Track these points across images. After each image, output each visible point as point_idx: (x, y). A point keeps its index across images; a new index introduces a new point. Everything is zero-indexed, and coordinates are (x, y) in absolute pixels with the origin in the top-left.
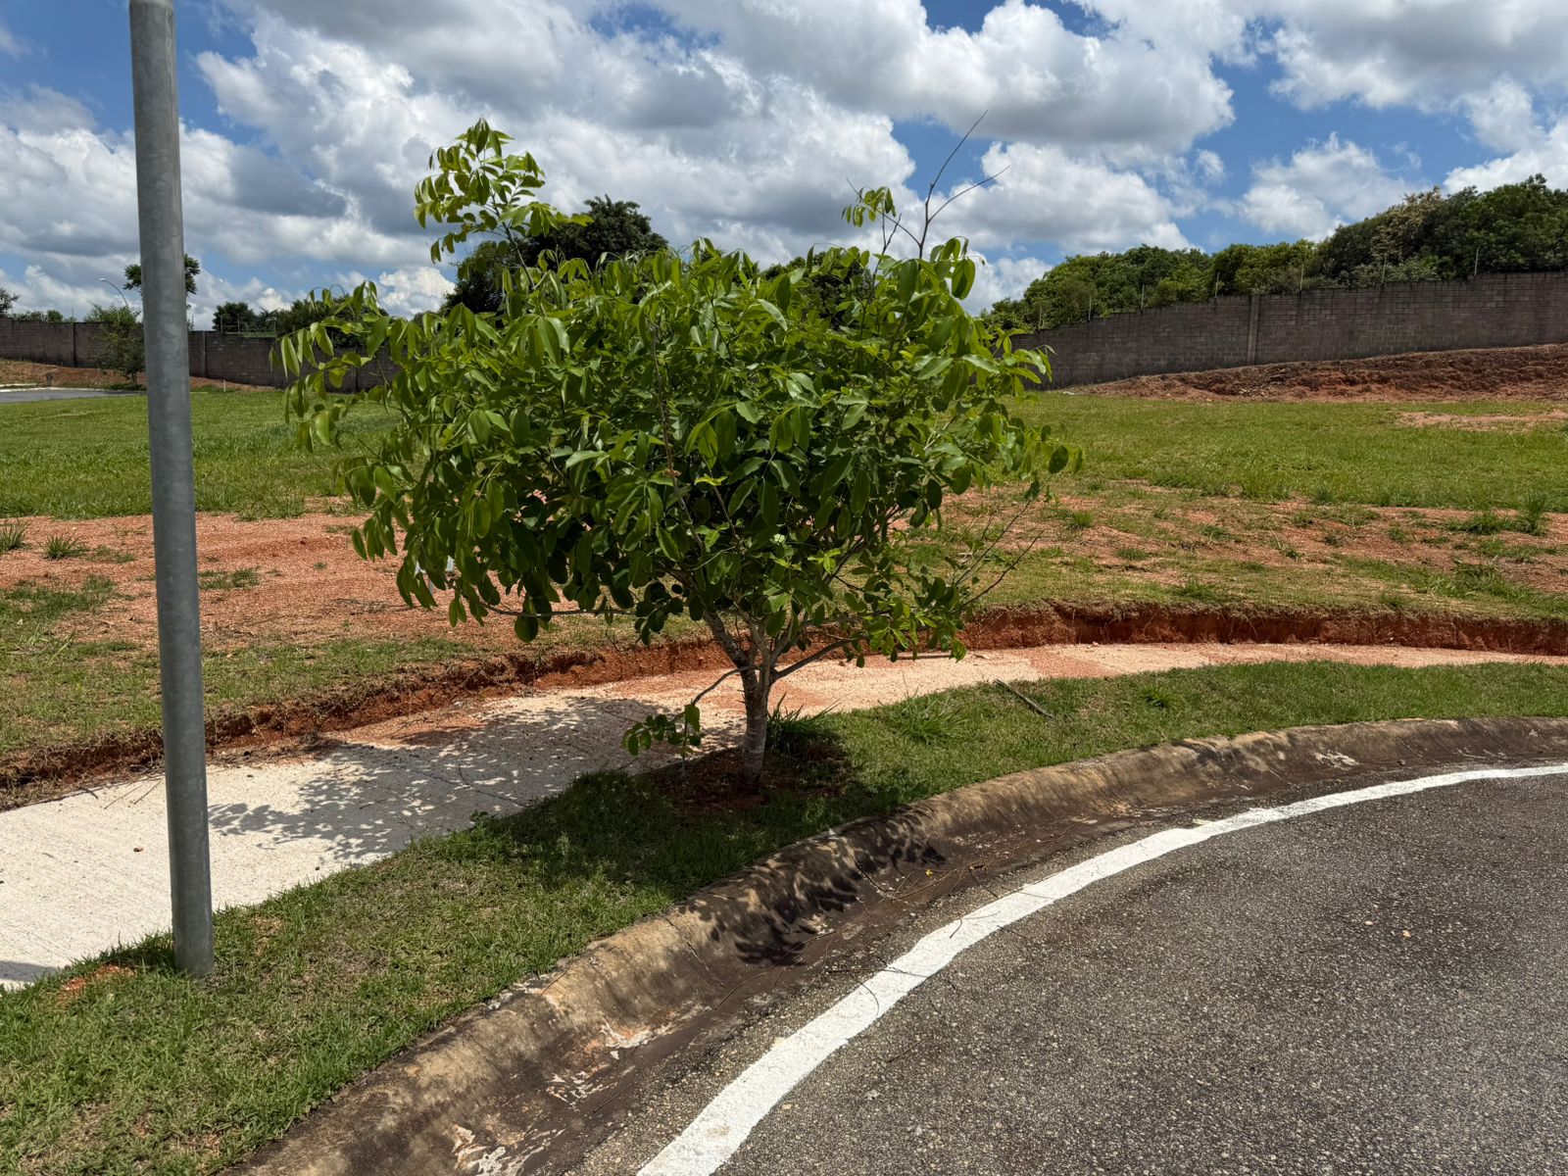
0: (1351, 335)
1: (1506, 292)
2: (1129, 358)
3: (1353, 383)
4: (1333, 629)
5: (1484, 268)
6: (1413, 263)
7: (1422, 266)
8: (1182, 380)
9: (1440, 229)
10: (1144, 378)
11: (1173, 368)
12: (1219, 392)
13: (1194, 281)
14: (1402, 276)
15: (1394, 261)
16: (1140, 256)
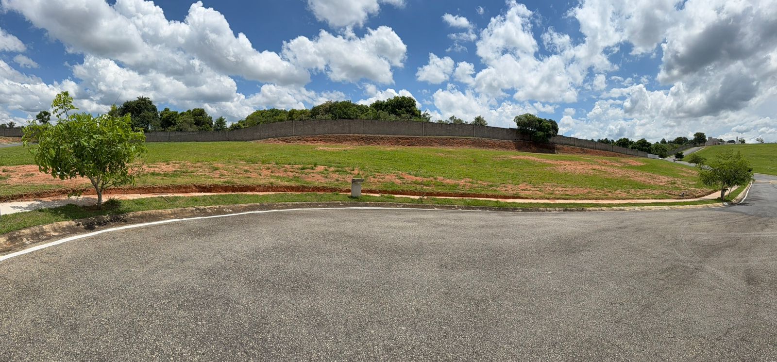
0: (314, 130)
1: (343, 123)
2: (267, 134)
3: (315, 140)
4: (258, 189)
5: (340, 118)
6: (326, 116)
7: (328, 116)
8: (278, 139)
9: (332, 109)
10: (270, 139)
11: (276, 136)
12: (286, 142)
13: (285, 117)
14: (324, 118)
15: (323, 115)
16: (272, 110)
